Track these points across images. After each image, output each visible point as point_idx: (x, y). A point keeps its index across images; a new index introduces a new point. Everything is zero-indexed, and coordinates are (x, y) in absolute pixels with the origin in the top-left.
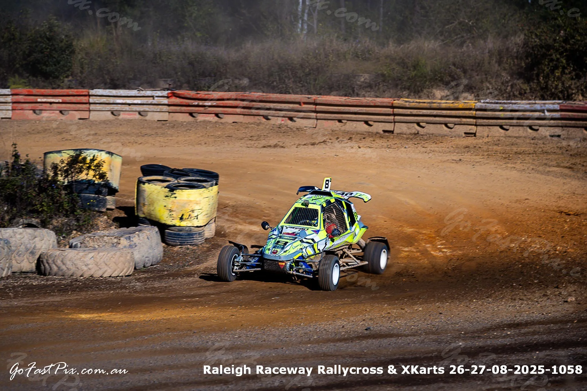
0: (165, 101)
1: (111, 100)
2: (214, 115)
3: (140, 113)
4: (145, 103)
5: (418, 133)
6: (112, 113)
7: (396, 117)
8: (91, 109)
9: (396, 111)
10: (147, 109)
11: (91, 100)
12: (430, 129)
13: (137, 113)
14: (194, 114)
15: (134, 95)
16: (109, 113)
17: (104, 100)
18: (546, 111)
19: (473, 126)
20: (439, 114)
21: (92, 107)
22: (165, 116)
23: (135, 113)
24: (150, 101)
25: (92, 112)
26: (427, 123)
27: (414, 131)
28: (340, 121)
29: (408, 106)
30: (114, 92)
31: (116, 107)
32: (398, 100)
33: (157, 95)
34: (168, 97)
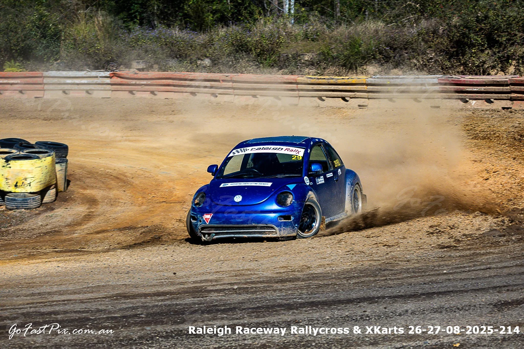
0: (108, 81)
1: (62, 81)
2: (149, 92)
3: (87, 92)
4: (91, 82)
5: (319, 106)
6: (64, 92)
7: (300, 92)
8: (45, 89)
9: (300, 86)
10: (93, 88)
11: (45, 81)
12: (330, 102)
13: (85, 91)
14: (134, 92)
15: (81, 76)
16: (61, 91)
17: (56, 80)
18: (426, 85)
19: (367, 100)
20: (335, 89)
21: (46, 87)
22: (108, 94)
23: (83, 91)
24: (95, 80)
25: (46, 91)
26: (327, 97)
27: (316, 104)
28: (254, 96)
29: (309, 82)
30: (65, 73)
31: (66, 87)
32: (303, 77)
33: (101, 75)
34: (111, 77)
